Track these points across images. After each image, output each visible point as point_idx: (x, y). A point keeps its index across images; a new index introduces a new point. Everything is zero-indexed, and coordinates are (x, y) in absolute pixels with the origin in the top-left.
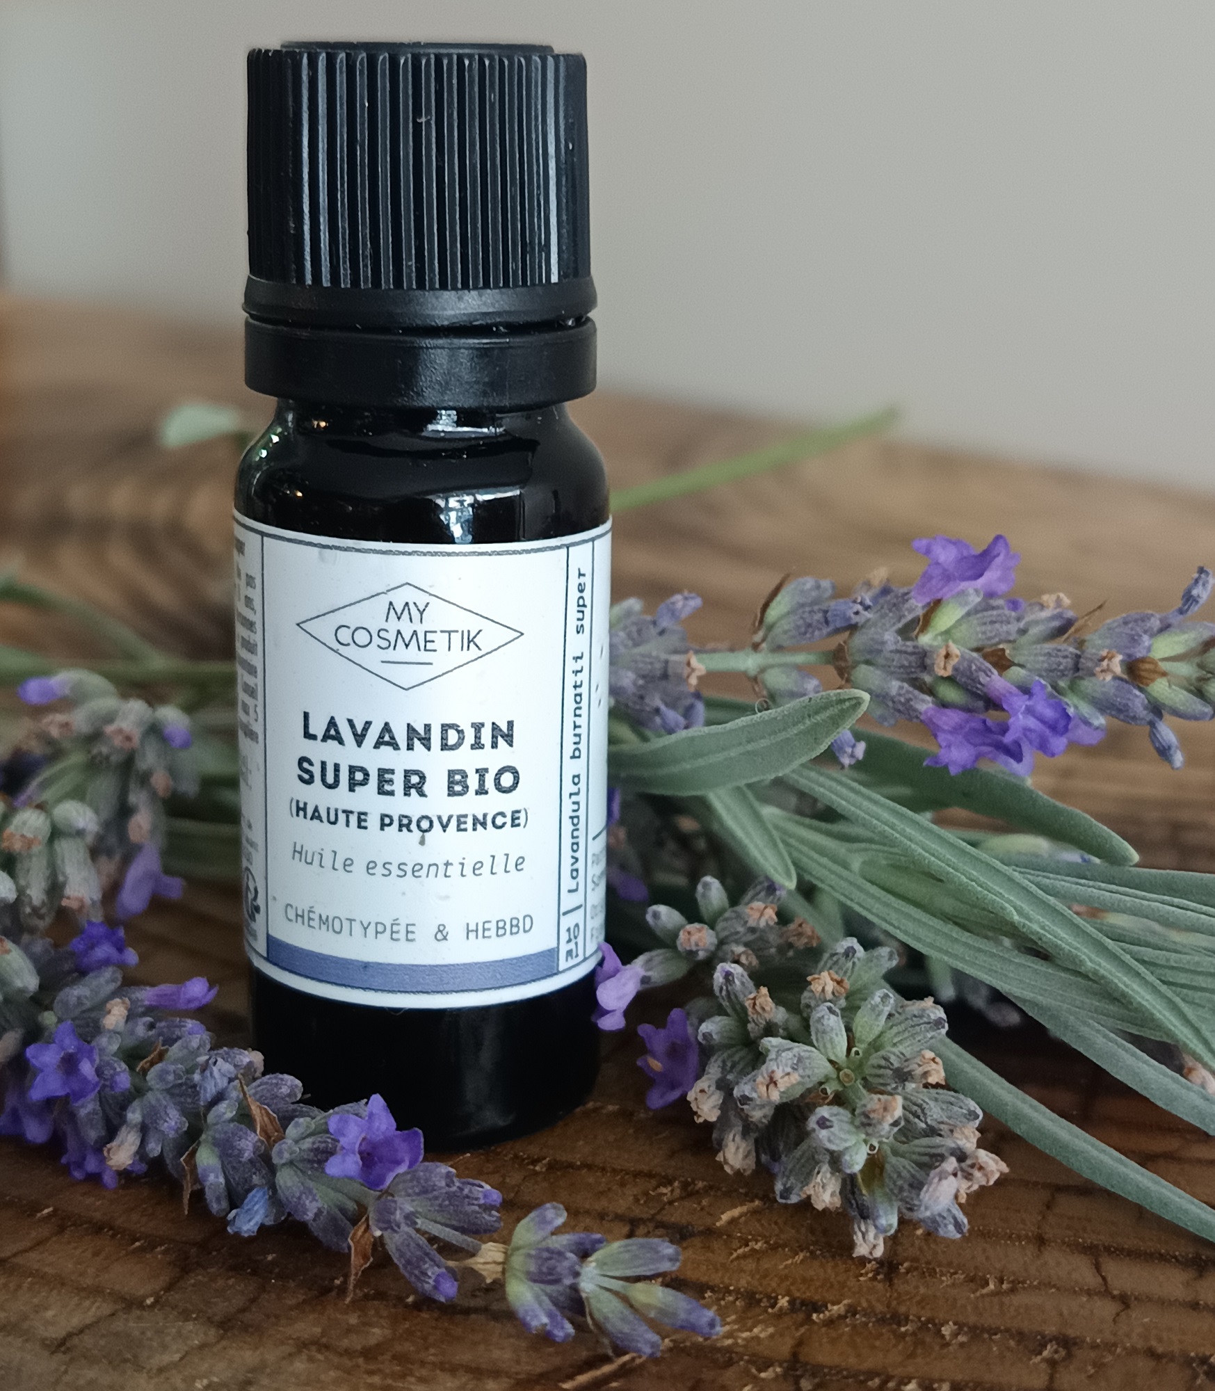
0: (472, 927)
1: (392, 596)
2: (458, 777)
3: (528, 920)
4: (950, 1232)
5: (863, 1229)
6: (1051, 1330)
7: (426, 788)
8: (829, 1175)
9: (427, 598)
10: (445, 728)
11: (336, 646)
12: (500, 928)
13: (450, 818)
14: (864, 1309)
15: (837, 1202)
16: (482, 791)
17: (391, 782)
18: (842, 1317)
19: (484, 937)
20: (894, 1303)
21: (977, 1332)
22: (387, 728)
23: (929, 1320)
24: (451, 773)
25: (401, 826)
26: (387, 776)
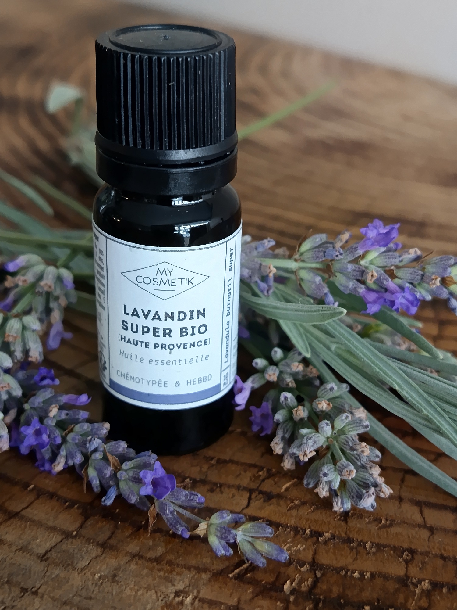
0: (189, 381)
1: (159, 266)
2: (184, 330)
3: (210, 376)
5: (336, 500)
6: (406, 546)
7: (172, 334)
8: (325, 487)
9: (172, 267)
10: (179, 313)
11: (137, 283)
12: (199, 381)
13: (181, 344)
14: (337, 536)
15: (328, 494)
16: (193, 334)
17: (158, 332)
18: (330, 539)
19: (193, 384)
20: (348, 532)
21: (379, 547)
22: (157, 313)
23: (362, 541)
24: (182, 329)
25: (162, 348)
26: (157, 330)
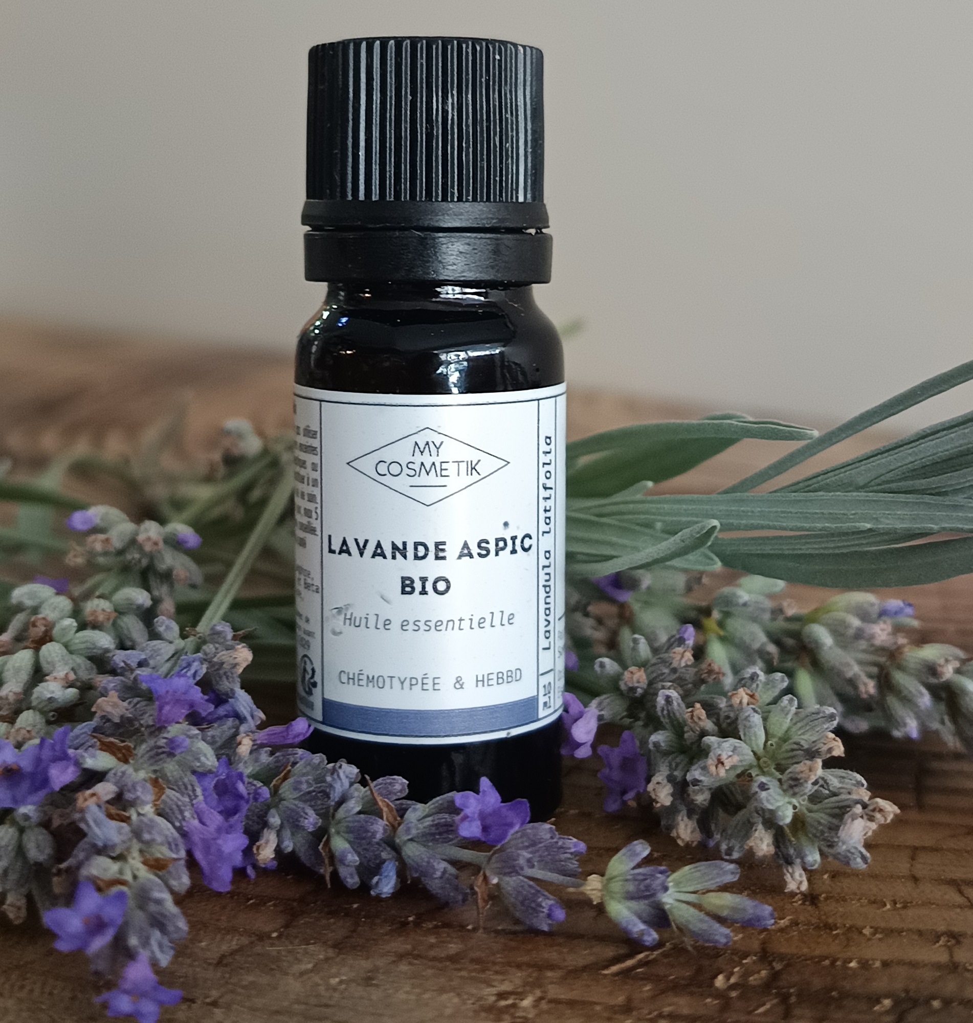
4: (859, 864)
5: (790, 870)
8: (763, 831)
14: (803, 922)
15: (772, 850)
18: (789, 928)
20: (824, 917)
21: (890, 932)
23: (853, 926)
